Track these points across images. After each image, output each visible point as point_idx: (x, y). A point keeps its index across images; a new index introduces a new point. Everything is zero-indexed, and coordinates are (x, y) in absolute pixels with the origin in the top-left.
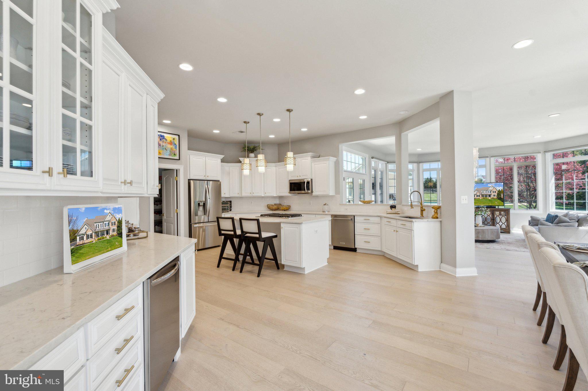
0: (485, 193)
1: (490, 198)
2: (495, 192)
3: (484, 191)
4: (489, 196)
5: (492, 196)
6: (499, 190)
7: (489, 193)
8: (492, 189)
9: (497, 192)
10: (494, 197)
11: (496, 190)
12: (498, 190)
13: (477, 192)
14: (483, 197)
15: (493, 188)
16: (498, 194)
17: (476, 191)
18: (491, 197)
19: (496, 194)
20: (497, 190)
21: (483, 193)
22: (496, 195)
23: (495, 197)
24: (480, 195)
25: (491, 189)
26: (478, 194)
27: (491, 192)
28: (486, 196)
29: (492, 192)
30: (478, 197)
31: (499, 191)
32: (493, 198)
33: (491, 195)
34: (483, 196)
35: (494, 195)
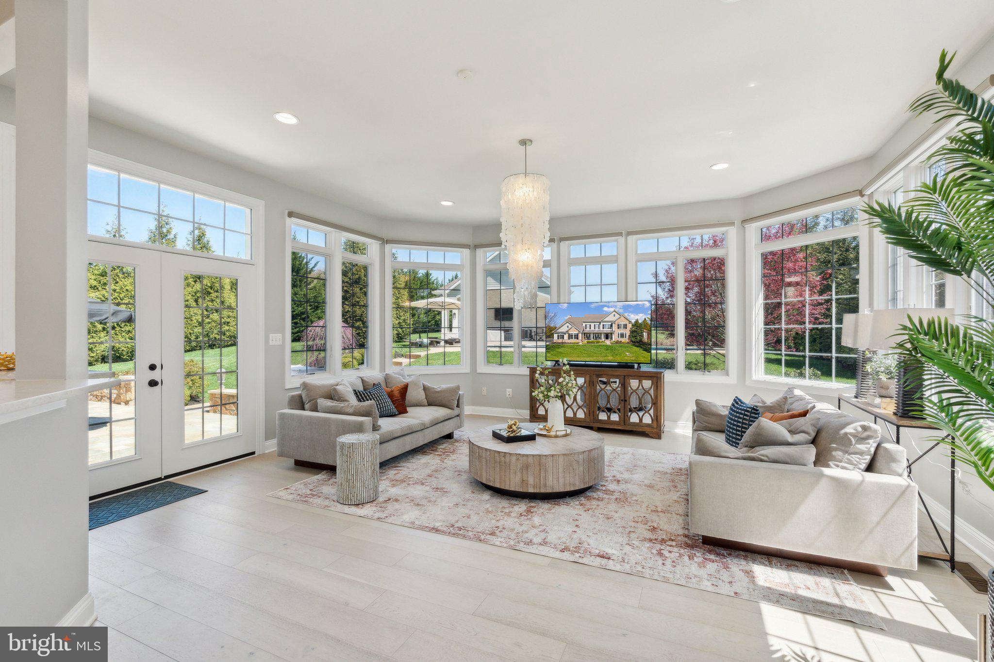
0: (593, 328)
1: (608, 342)
2: (625, 326)
3: (592, 325)
4: (607, 336)
5: (615, 338)
6: (637, 321)
7: (607, 330)
8: (614, 319)
9: (629, 326)
10: (620, 339)
11: (627, 322)
12: (633, 321)
13: (570, 326)
14: (588, 338)
15: (617, 316)
16: (632, 332)
17: (568, 324)
18: (612, 338)
19: (627, 332)
20: (630, 322)
21: (588, 329)
22: (627, 335)
23: (626, 340)
24: (580, 335)
25: (611, 318)
26: (574, 332)
27: (611, 325)
28: (597, 336)
29: (615, 327)
30: (573, 340)
31: (636, 324)
32: (617, 342)
33: (611, 334)
34: (587, 336)
35: (622, 335)
